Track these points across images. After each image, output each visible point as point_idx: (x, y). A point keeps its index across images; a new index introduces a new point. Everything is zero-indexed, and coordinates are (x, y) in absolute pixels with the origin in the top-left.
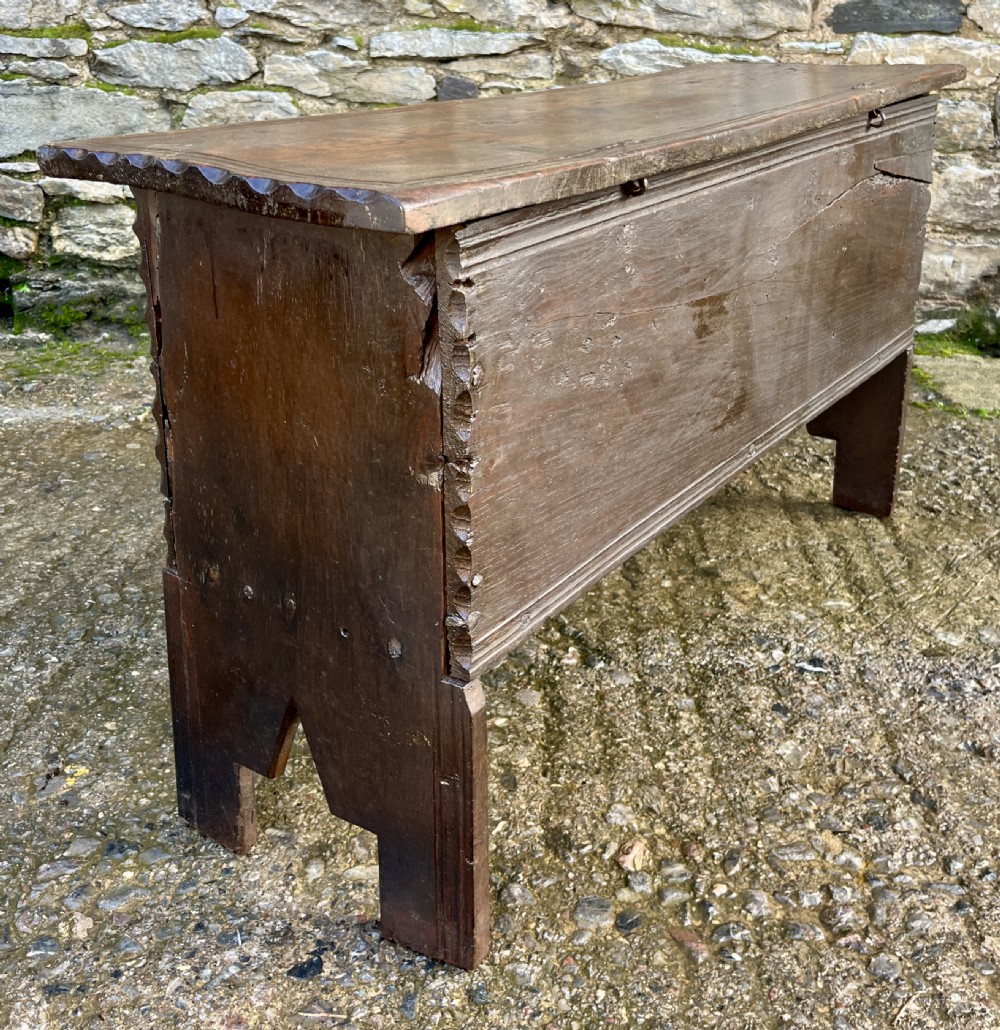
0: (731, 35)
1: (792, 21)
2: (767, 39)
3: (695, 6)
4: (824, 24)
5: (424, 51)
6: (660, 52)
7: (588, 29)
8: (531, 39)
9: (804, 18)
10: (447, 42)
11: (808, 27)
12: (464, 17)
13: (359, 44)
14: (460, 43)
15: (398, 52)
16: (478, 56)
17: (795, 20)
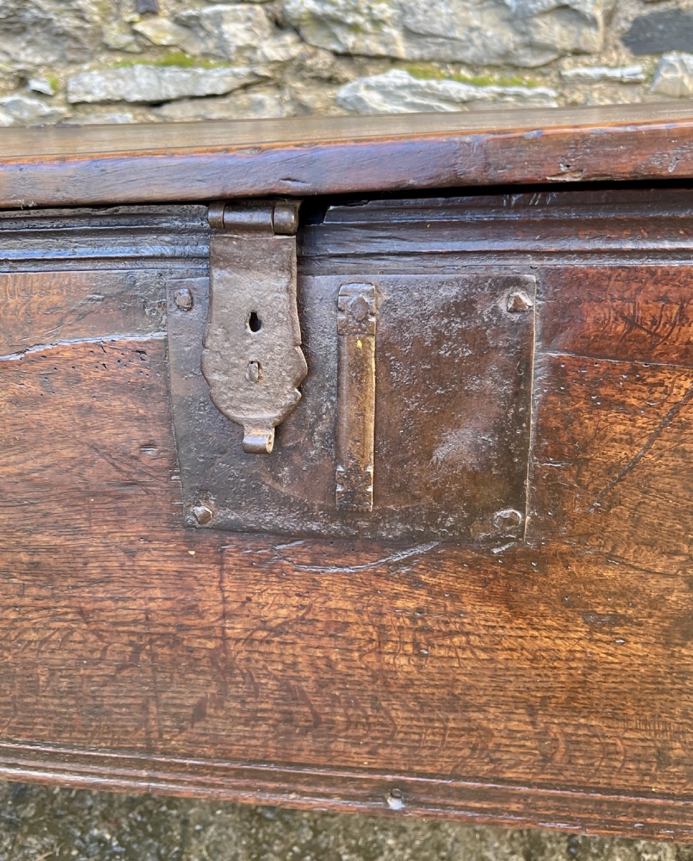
0: (499, 62)
1: (577, 41)
2: (545, 65)
3: (452, 26)
4: (619, 43)
5: (129, 93)
6: (410, 86)
7: (323, 61)
8: (253, 74)
9: (594, 38)
10: (154, 82)
11: (598, 47)
12: (173, 50)
13: (54, 87)
14: (170, 83)
15: (100, 95)
16: (193, 98)
17: (581, 40)
